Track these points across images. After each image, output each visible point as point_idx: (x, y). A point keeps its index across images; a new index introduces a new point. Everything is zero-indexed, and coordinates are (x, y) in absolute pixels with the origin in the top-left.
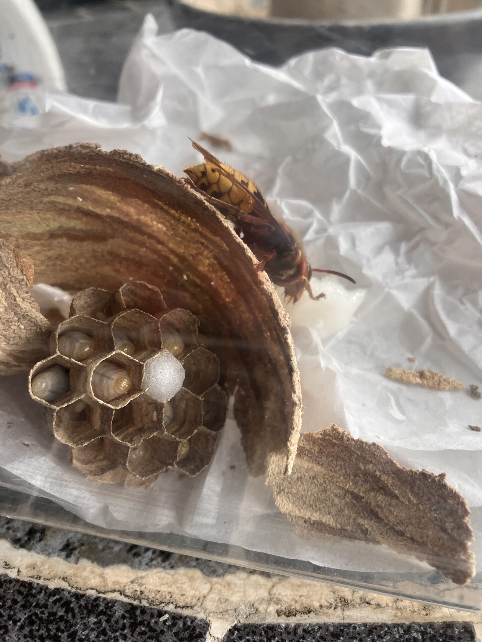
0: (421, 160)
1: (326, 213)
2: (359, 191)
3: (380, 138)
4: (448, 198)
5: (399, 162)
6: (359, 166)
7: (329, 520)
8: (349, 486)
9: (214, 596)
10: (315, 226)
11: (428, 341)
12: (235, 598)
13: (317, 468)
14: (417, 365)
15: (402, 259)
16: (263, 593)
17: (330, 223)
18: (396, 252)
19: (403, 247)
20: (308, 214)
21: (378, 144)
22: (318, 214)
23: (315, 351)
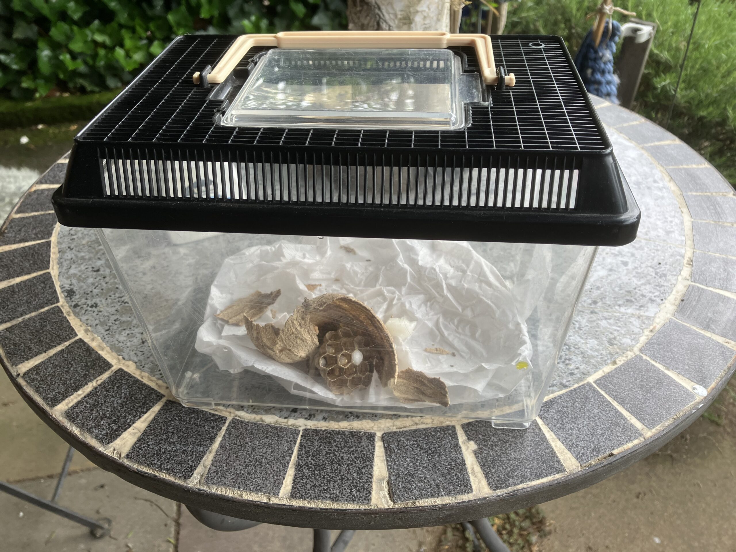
0: (433, 271)
1: (400, 292)
2: (412, 283)
3: (418, 261)
4: (442, 287)
5: (425, 272)
6: (411, 274)
7: (410, 397)
8: (415, 385)
9: (376, 426)
10: (397, 297)
11: (439, 338)
12: (383, 426)
13: (405, 381)
14: (435, 346)
15: (428, 309)
16: (391, 424)
17: (402, 295)
18: (426, 306)
19: (429, 304)
20: (393, 293)
21: (417, 264)
22: (397, 292)
23: (401, 345)
